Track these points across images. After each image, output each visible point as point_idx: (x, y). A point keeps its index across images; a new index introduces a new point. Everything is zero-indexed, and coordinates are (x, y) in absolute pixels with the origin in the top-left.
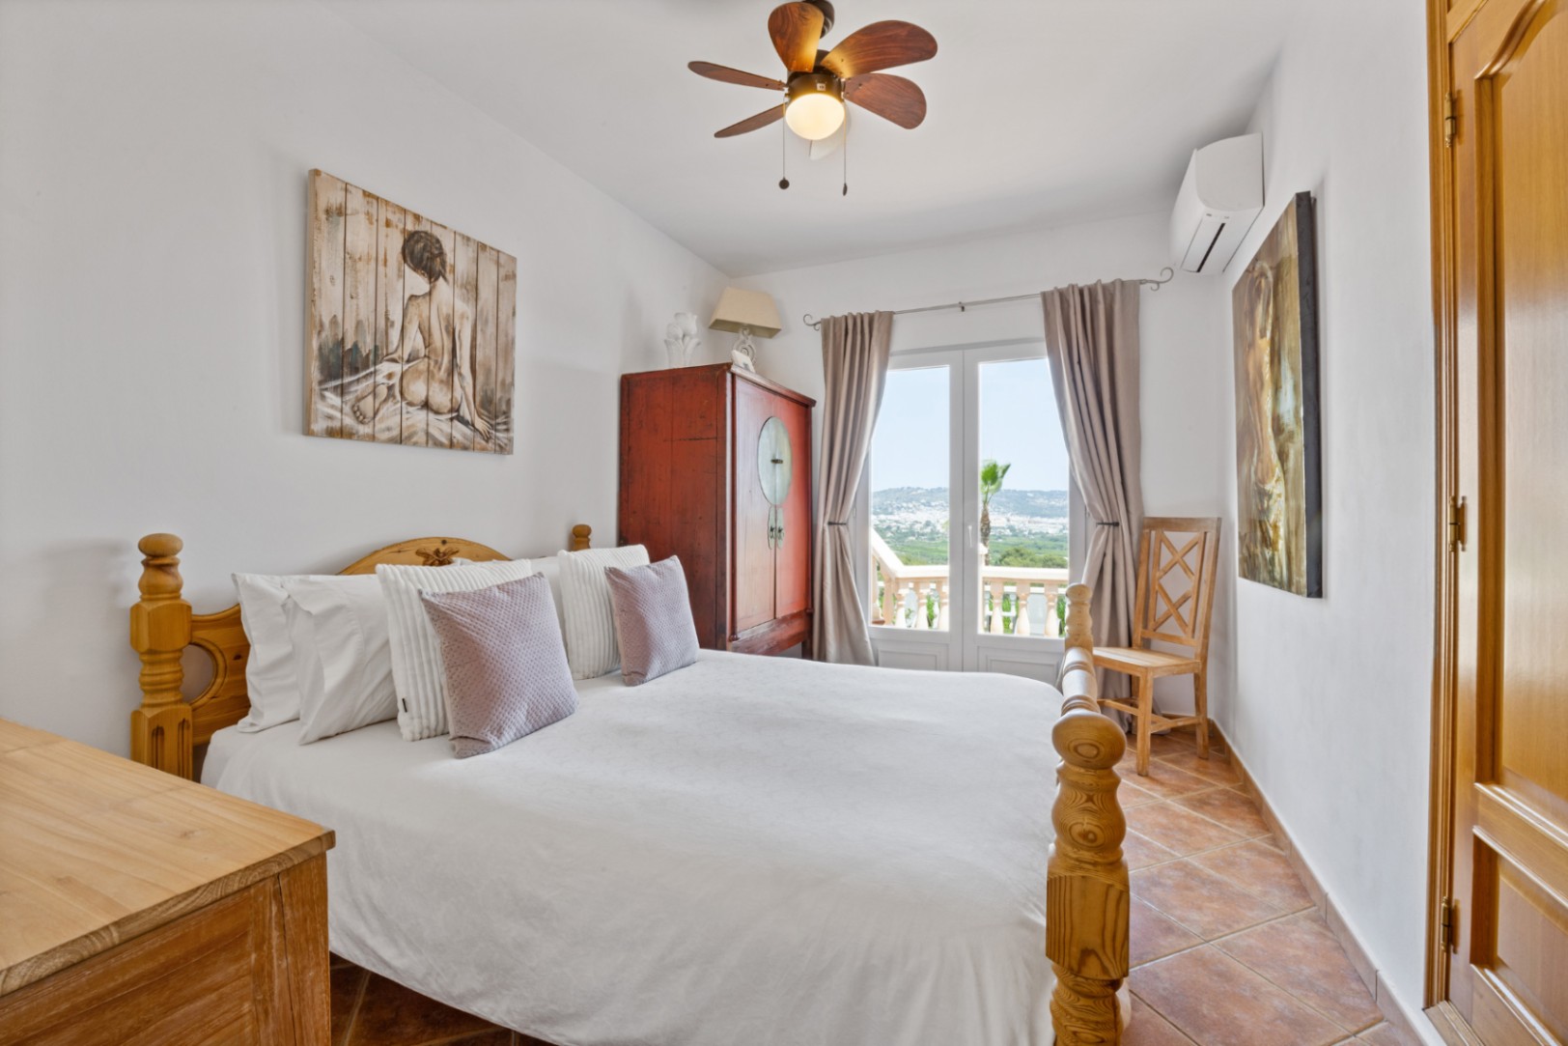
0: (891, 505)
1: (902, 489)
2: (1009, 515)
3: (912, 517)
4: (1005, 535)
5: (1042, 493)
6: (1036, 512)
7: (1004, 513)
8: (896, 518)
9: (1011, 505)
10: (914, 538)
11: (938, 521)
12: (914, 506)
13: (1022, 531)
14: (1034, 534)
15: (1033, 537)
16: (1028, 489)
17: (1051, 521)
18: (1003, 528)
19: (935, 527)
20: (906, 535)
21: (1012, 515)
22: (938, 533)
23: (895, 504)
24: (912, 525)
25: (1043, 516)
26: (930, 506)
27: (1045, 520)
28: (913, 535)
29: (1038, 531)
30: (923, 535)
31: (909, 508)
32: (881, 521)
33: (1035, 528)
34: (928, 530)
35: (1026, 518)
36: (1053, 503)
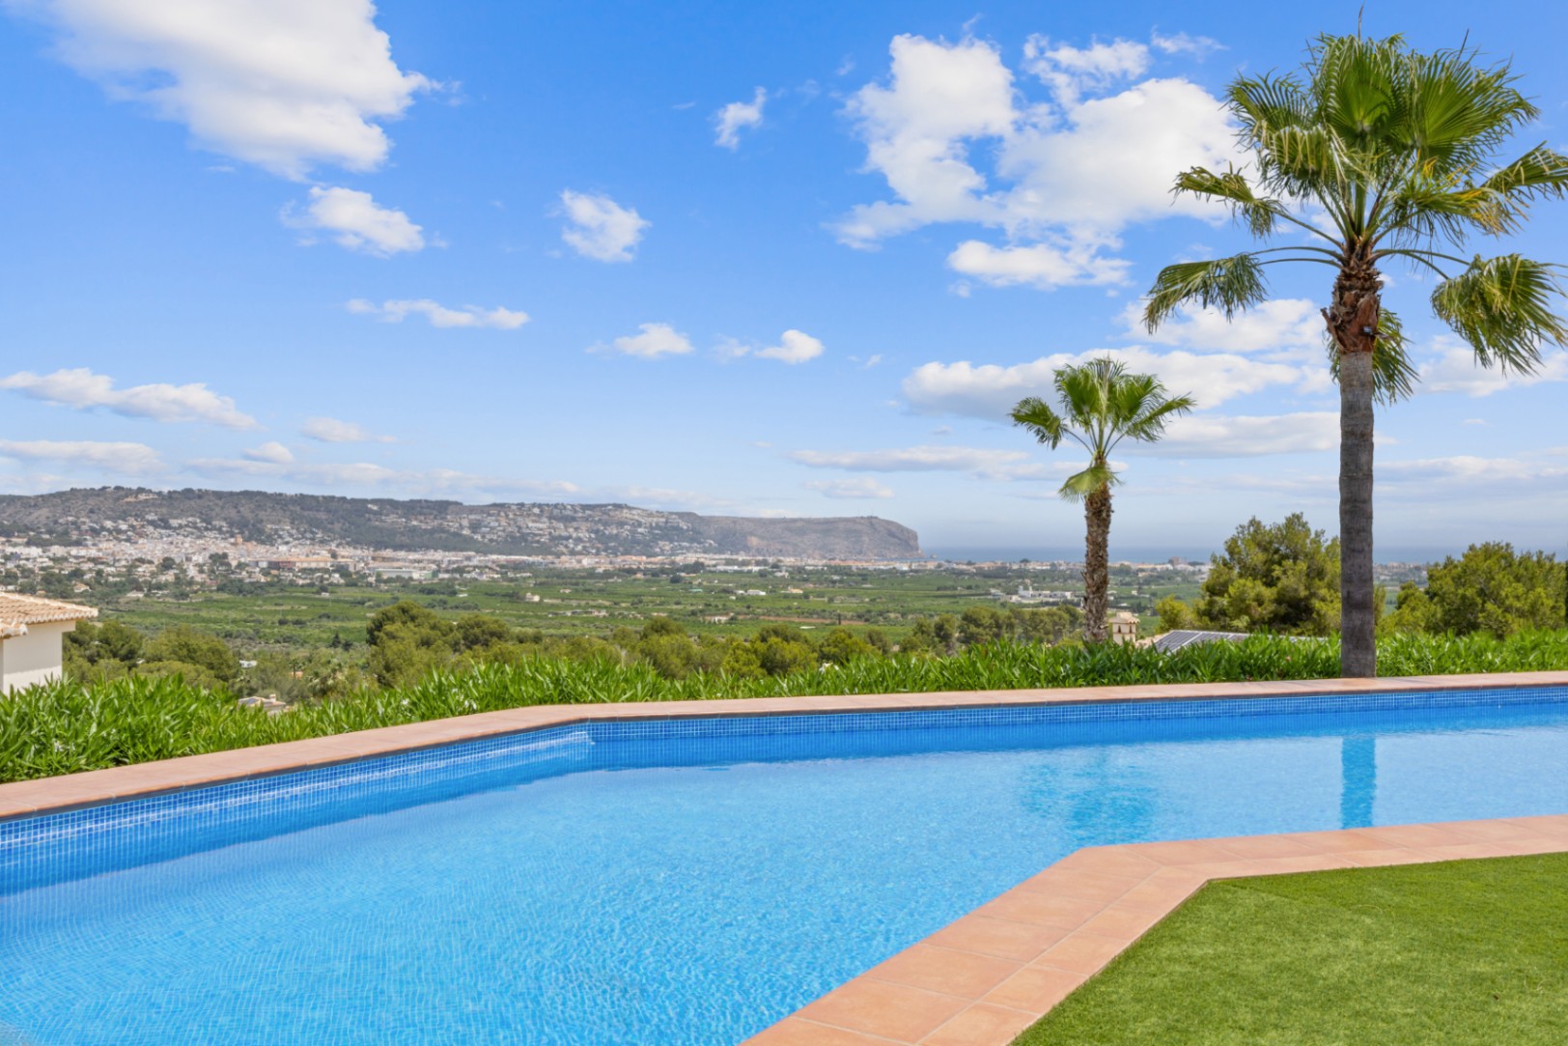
0: (77, 526)
1: (104, 488)
2: (333, 546)
3: (130, 551)
4: (331, 584)
5: (393, 505)
6: (382, 541)
7: (322, 542)
8: (93, 552)
9: (337, 526)
10: (141, 595)
11: (188, 559)
12: (132, 527)
13: (365, 576)
14: (386, 582)
15: (383, 587)
16: (369, 497)
17: (413, 556)
18: (326, 571)
19: (184, 571)
20: (120, 588)
21: (338, 546)
22: (191, 582)
23: (87, 523)
24: (131, 567)
25: (397, 547)
26: (167, 527)
27: (402, 554)
28: (139, 589)
29: (394, 576)
30: (159, 587)
31: (119, 531)
32: (54, 559)
33: (388, 571)
34: (169, 577)
35: (367, 553)
36: (415, 523)
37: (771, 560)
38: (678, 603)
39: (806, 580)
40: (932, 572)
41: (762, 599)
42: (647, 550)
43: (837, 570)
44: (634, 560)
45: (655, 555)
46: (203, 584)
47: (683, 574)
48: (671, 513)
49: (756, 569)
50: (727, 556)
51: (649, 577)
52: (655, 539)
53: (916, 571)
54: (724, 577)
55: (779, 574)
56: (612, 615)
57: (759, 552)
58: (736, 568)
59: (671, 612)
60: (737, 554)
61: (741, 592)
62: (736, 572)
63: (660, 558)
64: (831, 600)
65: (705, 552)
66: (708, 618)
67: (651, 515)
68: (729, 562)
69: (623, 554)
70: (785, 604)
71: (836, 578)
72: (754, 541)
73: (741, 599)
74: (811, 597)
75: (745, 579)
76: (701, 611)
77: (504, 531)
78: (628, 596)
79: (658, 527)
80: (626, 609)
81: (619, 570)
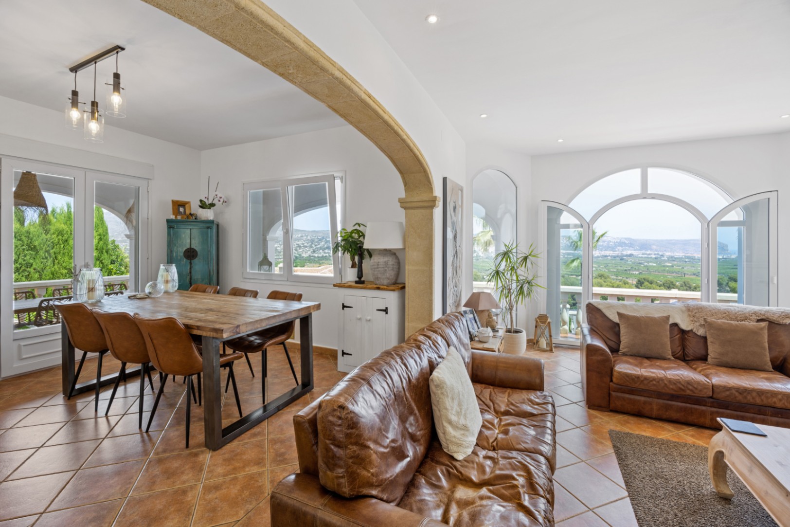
37: (661, 253)
38: (621, 267)
39: (674, 261)
40: (733, 259)
41: (654, 267)
42: (613, 249)
43: (688, 257)
44: (608, 253)
45: (616, 251)
46: (482, 257)
47: (625, 258)
48: (622, 238)
49: (654, 256)
50: (643, 252)
51: (613, 258)
52: (616, 246)
53: (726, 259)
54: (640, 259)
55: (663, 258)
56: (597, 270)
57: (656, 250)
58: (646, 256)
59: (618, 269)
60: (647, 251)
61: (646, 264)
62: (645, 257)
63: (617, 252)
64: (683, 268)
65: (635, 250)
66: (631, 272)
67: (615, 239)
68: (643, 254)
69: (604, 251)
70: (663, 268)
71: (687, 260)
72: (654, 247)
73: (646, 266)
74: (675, 267)
75: (649, 260)
76: (629, 270)
77: (565, 243)
78: (604, 264)
79: (617, 242)
80: (602, 268)
81: (602, 256)
